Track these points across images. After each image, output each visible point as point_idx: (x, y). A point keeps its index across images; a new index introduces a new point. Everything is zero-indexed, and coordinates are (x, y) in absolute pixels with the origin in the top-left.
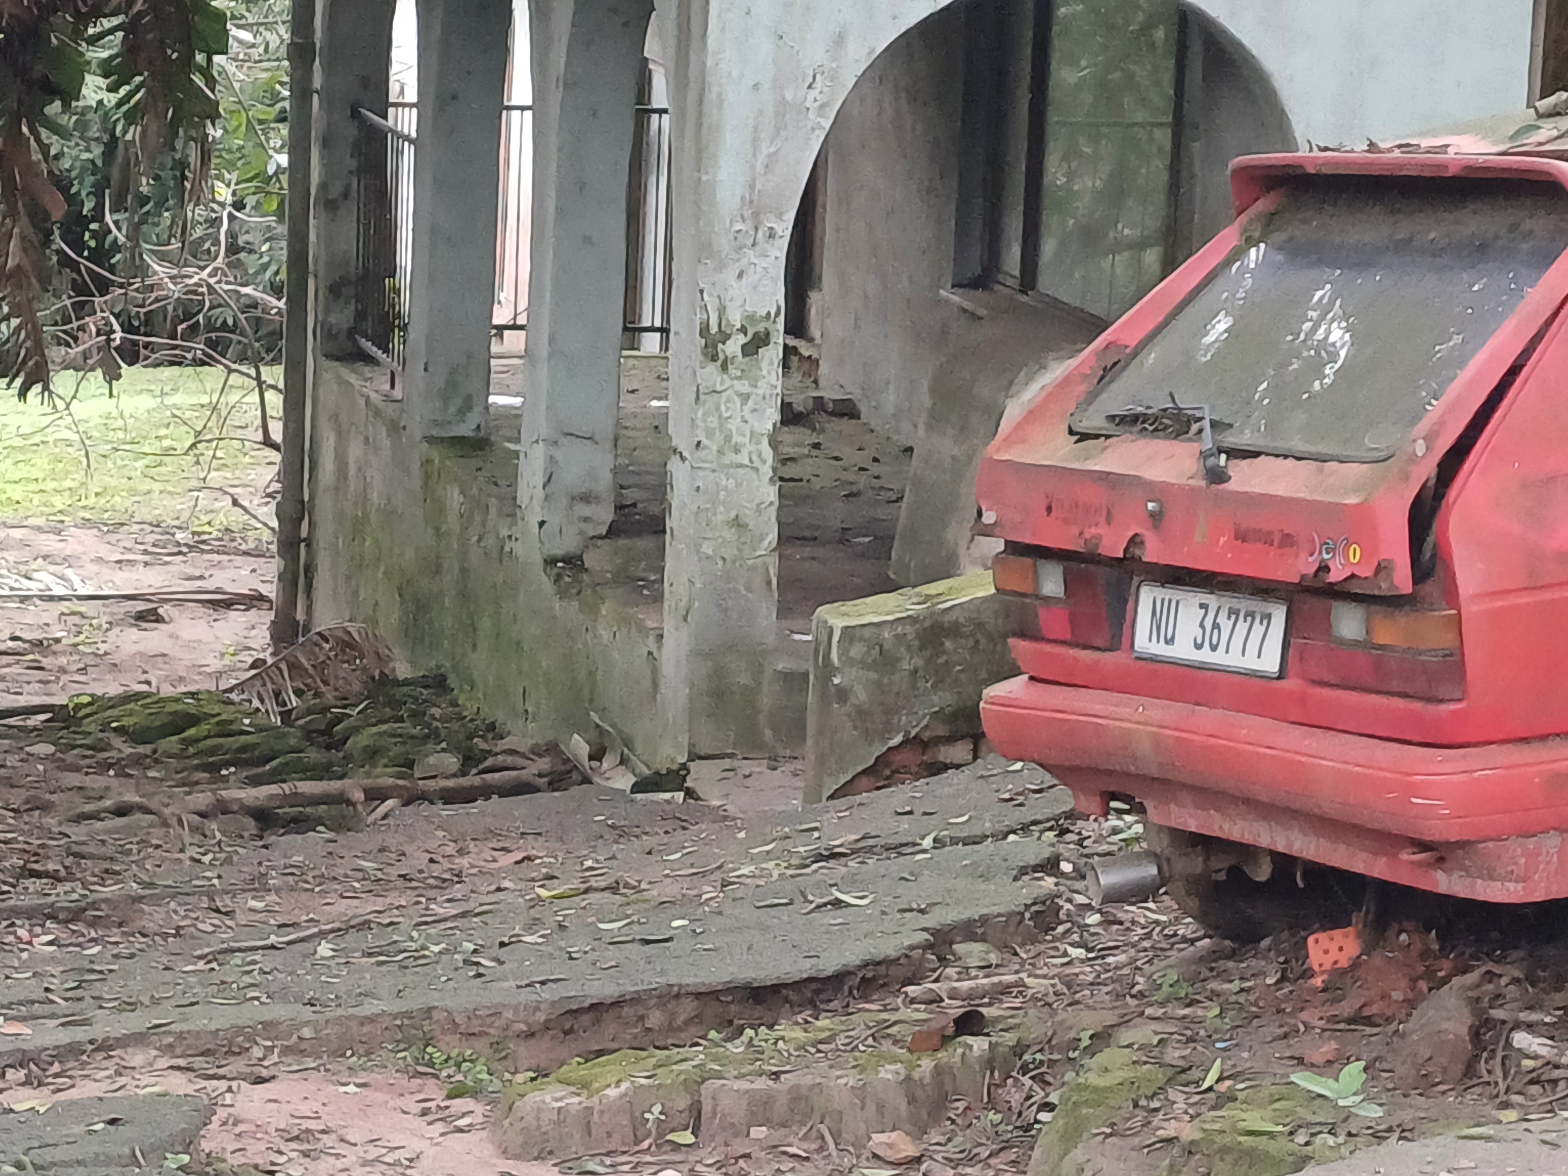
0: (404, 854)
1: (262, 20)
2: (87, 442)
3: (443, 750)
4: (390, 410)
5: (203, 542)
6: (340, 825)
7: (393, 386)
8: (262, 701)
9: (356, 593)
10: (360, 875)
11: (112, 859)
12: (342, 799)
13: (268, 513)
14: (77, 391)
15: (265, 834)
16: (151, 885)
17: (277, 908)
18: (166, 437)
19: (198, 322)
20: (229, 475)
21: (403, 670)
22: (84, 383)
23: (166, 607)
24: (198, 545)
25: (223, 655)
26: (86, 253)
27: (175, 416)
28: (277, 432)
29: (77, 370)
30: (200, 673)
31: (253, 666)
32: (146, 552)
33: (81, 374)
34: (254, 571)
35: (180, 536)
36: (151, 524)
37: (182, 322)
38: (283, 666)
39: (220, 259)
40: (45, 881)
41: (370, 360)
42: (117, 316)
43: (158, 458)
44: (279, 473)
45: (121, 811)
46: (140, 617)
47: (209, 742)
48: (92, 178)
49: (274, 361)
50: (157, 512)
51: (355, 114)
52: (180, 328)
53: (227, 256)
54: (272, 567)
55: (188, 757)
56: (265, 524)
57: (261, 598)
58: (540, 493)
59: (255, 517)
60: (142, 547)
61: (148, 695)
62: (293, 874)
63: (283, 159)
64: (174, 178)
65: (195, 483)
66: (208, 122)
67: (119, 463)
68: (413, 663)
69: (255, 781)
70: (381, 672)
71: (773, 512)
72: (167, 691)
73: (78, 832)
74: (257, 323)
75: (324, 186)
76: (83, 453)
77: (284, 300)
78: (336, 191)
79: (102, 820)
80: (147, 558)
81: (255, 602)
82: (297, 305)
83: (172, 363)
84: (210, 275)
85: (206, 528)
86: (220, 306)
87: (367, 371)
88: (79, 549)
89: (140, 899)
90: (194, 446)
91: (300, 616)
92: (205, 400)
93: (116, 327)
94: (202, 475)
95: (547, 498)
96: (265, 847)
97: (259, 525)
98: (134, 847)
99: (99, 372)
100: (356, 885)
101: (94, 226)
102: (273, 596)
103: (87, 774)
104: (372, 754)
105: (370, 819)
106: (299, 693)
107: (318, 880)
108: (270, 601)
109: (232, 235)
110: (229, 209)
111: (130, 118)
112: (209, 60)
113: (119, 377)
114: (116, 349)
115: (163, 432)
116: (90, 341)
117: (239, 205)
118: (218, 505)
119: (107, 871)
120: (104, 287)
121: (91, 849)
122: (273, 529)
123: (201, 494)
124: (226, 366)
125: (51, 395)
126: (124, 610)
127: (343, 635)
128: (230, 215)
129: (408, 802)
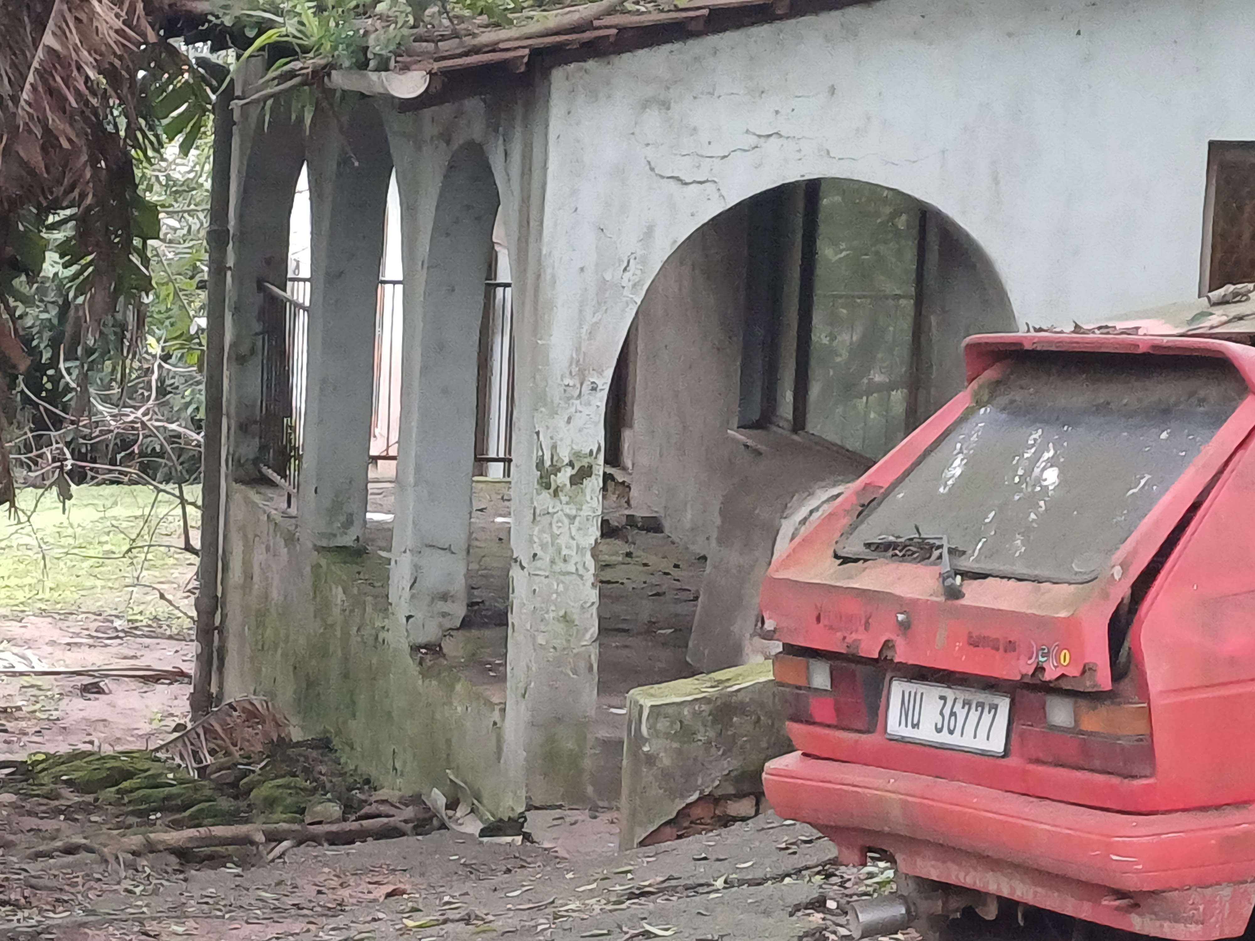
0: (297, 887)
1: (186, 208)
2: (44, 547)
3: (329, 800)
5: (136, 628)
6: (245, 863)
8: (182, 758)
9: (259, 671)
10: (260, 904)
11: (61, 889)
12: (247, 841)
13: (188, 606)
14: (36, 505)
15: (185, 869)
16: (94, 912)
17: (195, 932)
18: (106, 542)
19: (133, 451)
20: (157, 574)
21: (296, 734)
22: (42, 498)
23: (107, 681)
24: (132, 631)
25: (151, 721)
26: (44, 394)
27: (113, 526)
28: (196, 542)
29: (35, 487)
30: (132, 736)
31: (175, 730)
32: (90, 636)
33: (41, 491)
34: (177, 652)
35: (117, 623)
36: (94, 614)
37: (121, 452)
38: (201, 731)
39: (151, 402)
40: (8, 908)
41: (271, 484)
42: (68, 444)
43: (101, 561)
44: (197, 574)
45: (71, 850)
46: (85, 689)
47: (141, 793)
48: (49, 334)
49: (195, 481)
50: (99, 604)
51: (261, 288)
52: (119, 457)
53: (157, 399)
54: (192, 649)
55: (124, 805)
56: (185, 614)
57: (182, 674)
58: (407, 592)
59: (178, 608)
60: (87, 632)
61: (92, 753)
62: (206, 903)
63: (203, 322)
64: (116, 335)
65: (128, 581)
66: (143, 293)
67: (69, 564)
68: (305, 729)
69: (177, 825)
70: (279, 736)
71: (594, 610)
72: (107, 750)
73: (34, 867)
74: (180, 452)
75: (235, 345)
76: (40, 555)
77: (203, 434)
78: (244, 350)
79: (54, 857)
80: (91, 641)
81: (178, 678)
82: (213, 441)
83: (112, 483)
84: (144, 414)
85: (139, 617)
86: (151, 438)
87: (269, 492)
88: (36, 634)
89: (85, 923)
90: (129, 550)
91: (214, 689)
92: (139, 513)
93: (68, 455)
94: (136, 575)
95: (413, 596)
96: (186, 880)
97: (181, 615)
98: (80, 880)
99: (55, 489)
100: (259, 913)
101: (51, 372)
102: (192, 672)
103: (42, 818)
104: (270, 804)
105: (271, 857)
106: (212, 752)
107: (228, 908)
108: (190, 677)
109: (161, 381)
110: (159, 361)
111: (81, 289)
112: (144, 243)
113: (70, 495)
114: (68, 473)
115: (104, 538)
116: (46, 466)
117: (166, 358)
118: (149, 598)
119: (57, 900)
120: (58, 423)
121: (45, 881)
122: (192, 618)
123: (135, 589)
124: (156, 487)
125: (16, 508)
126: (72, 684)
127: (249, 707)
128: (160, 366)
129: (299, 844)
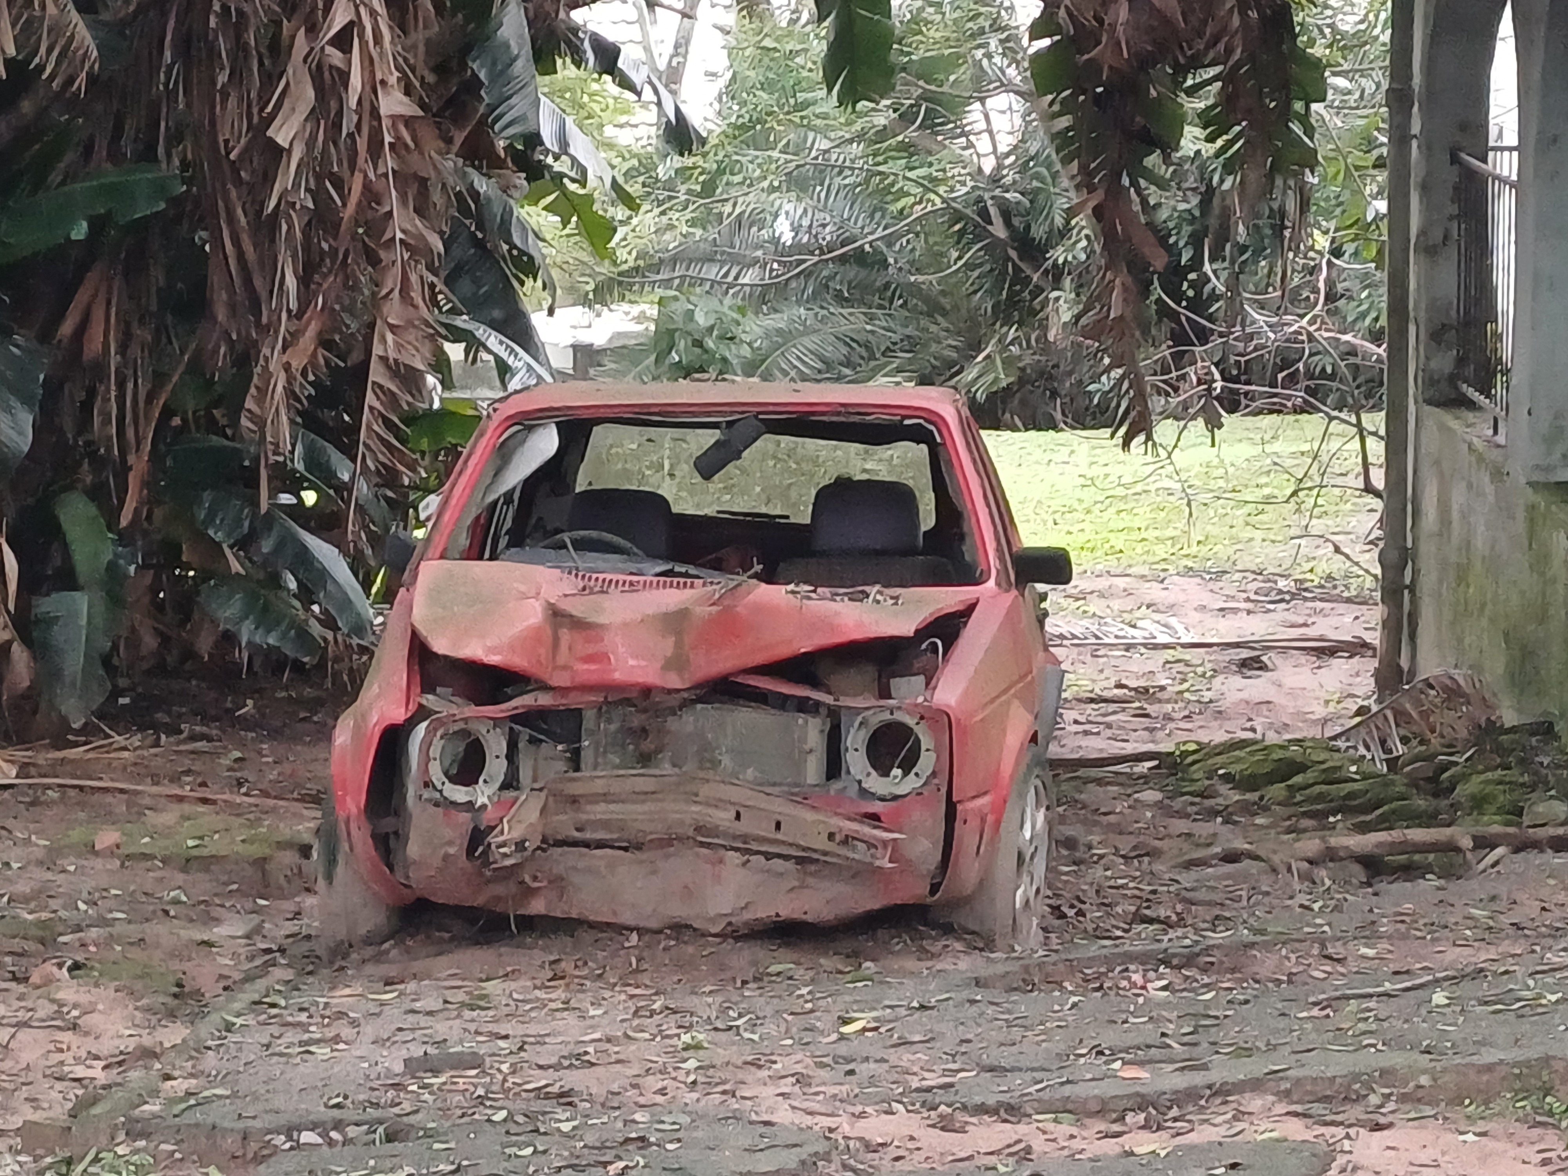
0: (1515, 902)
1: (1356, 67)
2: (1189, 491)
3: (1551, 797)
4: (1494, 455)
5: (1306, 590)
6: (1449, 873)
7: (1496, 432)
8: (1368, 749)
9: (1460, 641)
10: (1470, 923)
11: (1222, 905)
12: (1452, 848)
13: (1371, 561)
14: (1178, 439)
15: (1373, 881)
16: (1262, 932)
17: (1389, 956)
18: (1266, 485)
19: (1298, 369)
20: (1330, 522)
21: (1509, 717)
22: (1185, 433)
23: (1272, 654)
24: (1300, 592)
25: (1327, 702)
26: (1184, 303)
27: (1275, 464)
28: (1378, 479)
29: (1177, 419)
30: (1305, 721)
31: (1359, 713)
32: (1248, 600)
33: (1182, 423)
34: (1357, 618)
35: (1282, 584)
36: (1254, 572)
37: (1282, 371)
38: (1389, 714)
39: (1319, 307)
40: (1156, 926)
41: (1471, 405)
42: (1217, 365)
43: (1260, 507)
44: (1381, 520)
45: (1231, 857)
46: (1244, 665)
47: (1317, 789)
48: (1190, 228)
49: (1376, 408)
50: (1258, 560)
51: (1455, 159)
52: (1280, 376)
53: (1325, 304)
54: (1376, 614)
55: (1296, 804)
56: (1367, 571)
57: (1365, 645)
59: (1357, 564)
60: (1245, 595)
61: (1255, 742)
62: (1403, 922)
63: (1382, 206)
64: (1272, 227)
65: (1294, 532)
66: (1307, 171)
67: (1220, 511)
68: (1520, 711)
69: (1363, 828)
70: (1488, 719)
72: (1272, 738)
73: (1187, 879)
74: (1356, 369)
75: (1422, 233)
76: (1185, 501)
77: (1384, 346)
78: (1437, 235)
79: (1211, 866)
80: (1250, 606)
81: (1359, 650)
82: (1397, 352)
83: (1271, 412)
84: (1311, 322)
85: (1308, 576)
86: (1318, 353)
87: (1470, 416)
88: (1182, 597)
89: (1252, 945)
90: (1295, 493)
91: (1404, 663)
92: (1306, 447)
93: (1217, 376)
94: (1304, 523)
96: (1376, 894)
97: (1361, 572)
98: (1244, 893)
99: (1200, 422)
100: (1468, 932)
101: (1192, 276)
102: (1377, 643)
103: (1195, 820)
104: (1479, 803)
105: (1480, 867)
106: (1405, 740)
107: (1429, 928)
108: (1374, 649)
109: (1330, 284)
110: (1327, 256)
111: (1229, 168)
112: (1308, 108)
113: (1220, 426)
114: (1217, 398)
115: (1263, 480)
116: (1190, 390)
117: (1337, 252)
118: (1321, 552)
119: (1217, 917)
120: (1203, 336)
121: (1202, 895)
122: (1375, 576)
123: (1303, 542)
124: (1326, 414)
125: (1154, 444)
126: (1227, 659)
127: (1448, 682)
128: (1329, 262)
129: (1517, 850)
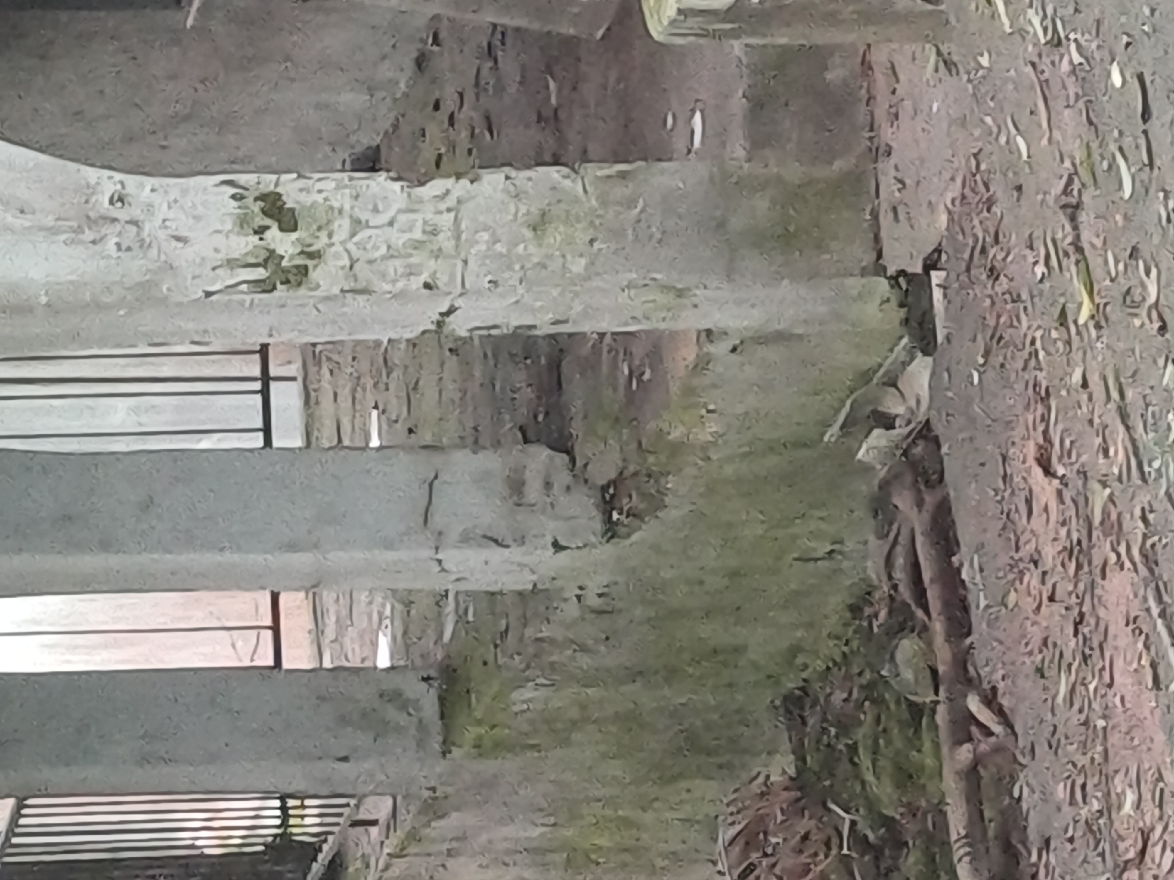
4: (410, 816)
7: (372, 822)
58: (515, 554)
71: (521, 176)
87: (352, 867)
95: (521, 541)
105: (997, 729)
